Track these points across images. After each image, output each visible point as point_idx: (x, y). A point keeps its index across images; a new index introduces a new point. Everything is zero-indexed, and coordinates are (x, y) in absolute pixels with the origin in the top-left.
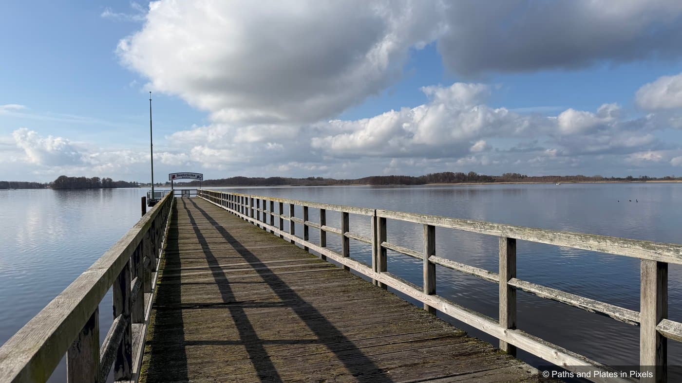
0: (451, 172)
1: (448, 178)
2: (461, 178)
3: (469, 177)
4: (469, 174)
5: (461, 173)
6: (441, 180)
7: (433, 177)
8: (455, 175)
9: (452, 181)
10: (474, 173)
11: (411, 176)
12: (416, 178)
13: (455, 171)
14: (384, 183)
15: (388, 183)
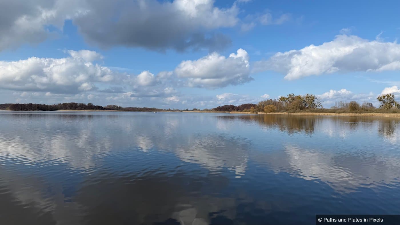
0: (75, 102)
1: (73, 106)
2: (83, 107)
3: (88, 106)
4: (88, 104)
5: (82, 104)
6: (69, 108)
7: (63, 106)
8: (78, 105)
9: (77, 109)
10: (91, 104)
11: (46, 104)
12: (51, 106)
13: (78, 102)
14: (23, 109)
15: (28, 109)
